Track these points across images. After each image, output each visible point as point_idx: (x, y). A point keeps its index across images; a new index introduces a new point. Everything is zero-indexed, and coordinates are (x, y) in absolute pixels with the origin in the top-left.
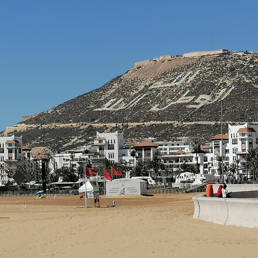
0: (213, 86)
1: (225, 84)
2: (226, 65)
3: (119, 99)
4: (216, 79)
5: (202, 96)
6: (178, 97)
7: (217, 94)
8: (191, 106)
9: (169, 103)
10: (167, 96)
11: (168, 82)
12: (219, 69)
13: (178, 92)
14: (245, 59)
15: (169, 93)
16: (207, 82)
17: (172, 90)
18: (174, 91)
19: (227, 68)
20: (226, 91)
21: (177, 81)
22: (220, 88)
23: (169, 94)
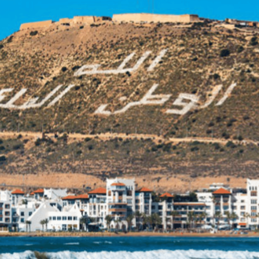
0: (197, 78)
1: (217, 77)
2: (211, 44)
3: (17, 88)
4: (201, 68)
5: (183, 95)
6: (140, 94)
7: (208, 93)
8: (169, 111)
9: (125, 103)
10: (118, 91)
11: (109, 66)
12: (202, 52)
13: (137, 85)
14: (243, 38)
15: (120, 85)
16: (185, 72)
17: (125, 81)
18: (128, 83)
19: (215, 50)
20: (224, 89)
21: (128, 65)
22: (211, 83)
23: (120, 87)
